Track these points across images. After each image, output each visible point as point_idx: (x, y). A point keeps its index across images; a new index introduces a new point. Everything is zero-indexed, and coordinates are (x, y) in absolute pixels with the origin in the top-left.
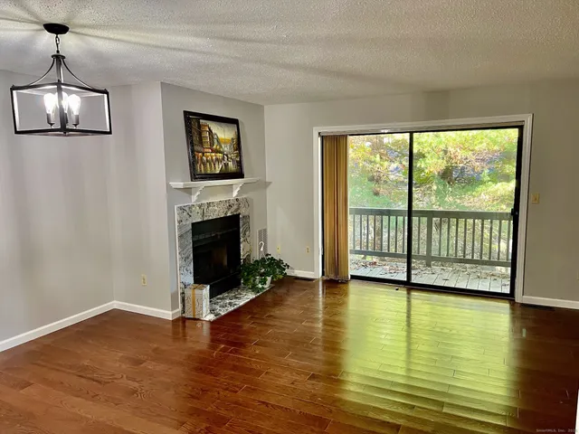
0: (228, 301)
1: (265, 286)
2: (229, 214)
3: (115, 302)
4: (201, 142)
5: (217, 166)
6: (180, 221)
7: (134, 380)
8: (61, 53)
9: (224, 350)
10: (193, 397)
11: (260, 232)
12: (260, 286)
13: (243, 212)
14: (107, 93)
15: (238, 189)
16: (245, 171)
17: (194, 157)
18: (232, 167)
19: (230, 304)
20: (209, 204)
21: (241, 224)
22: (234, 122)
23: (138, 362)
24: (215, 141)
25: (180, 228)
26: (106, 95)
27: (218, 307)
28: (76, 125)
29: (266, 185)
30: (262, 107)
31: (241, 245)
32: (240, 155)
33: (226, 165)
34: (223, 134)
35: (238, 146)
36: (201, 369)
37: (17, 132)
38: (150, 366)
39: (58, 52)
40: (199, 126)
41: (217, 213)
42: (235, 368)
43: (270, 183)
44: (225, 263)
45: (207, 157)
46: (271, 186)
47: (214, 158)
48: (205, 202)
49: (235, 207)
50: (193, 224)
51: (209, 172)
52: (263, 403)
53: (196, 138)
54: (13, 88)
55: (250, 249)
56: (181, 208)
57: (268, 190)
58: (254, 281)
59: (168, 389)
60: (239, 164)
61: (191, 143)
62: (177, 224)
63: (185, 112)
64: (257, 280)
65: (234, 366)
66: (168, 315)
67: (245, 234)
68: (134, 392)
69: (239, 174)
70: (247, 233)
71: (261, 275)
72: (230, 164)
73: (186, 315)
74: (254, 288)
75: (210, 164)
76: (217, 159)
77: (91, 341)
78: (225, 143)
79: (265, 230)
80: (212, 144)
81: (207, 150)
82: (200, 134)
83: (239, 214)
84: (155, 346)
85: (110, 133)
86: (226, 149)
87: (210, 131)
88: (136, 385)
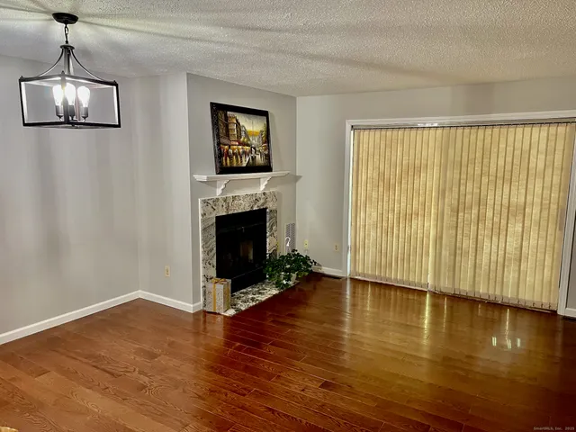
0: (250, 296)
1: (290, 283)
2: (255, 208)
3: (140, 291)
4: (227, 135)
5: (243, 159)
6: (204, 215)
7: (146, 375)
8: (70, 44)
9: (239, 349)
10: (200, 397)
11: (288, 227)
12: (285, 282)
13: (270, 206)
14: (117, 85)
15: (266, 183)
16: (274, 164)
17: (220, 149)
18: (260, 160)
19: (253, 299)
20: (234, 198)
21: (268, 219)
22: (264, 114)
23: (152, 356)
24: (243, 133)
25: (203, 221)
26: (115, 87)
27: (239, 302)
28: (85, 118)
29: (297, 178)
30: (295, 98)
31: (268, 240)
32: (268, 148)
33: (254, 159)
34: (252, 126)
35: (267, 139)
36: (212, 367)
37: (25, 125)
38: (163, 360)
39: (67, 42)
40: (226, 118)
41: (243, 206)
42: (247, 369)
43: (300, 177)
44: (251, 257)
45: (233, 150)
46: (301, 179)
47: (241, 151)
48: (230, 195)
49: (262, 201)
50: (217, 217)
51: (235, 165)
52: (270, 409)
53: (222, 131)
54: (22, 80)
55: (277, 243)
56: (204, 202)
57: (298, 184)
58: (279, 276)
59: (176, 388)
60: (268, 157)
61: (217, 135)
62: (200, 217)
63: (212, 104)
64: (282, 277)
65: (247, 367)
66: (189, 307)
67: (271, 229)
68: (144, 387)
69: (267, 168)
70: (274, 228)
71: (287, 271)
72: (258, 157)
73: (207, 309)
74: (278, 284)
75: (237, 157)
76: (244, 152)
77: (111, 331)
78: (253, 135)
79: (294, 225)
80: (239, 136)
81: (234, 143)
82: (227, 126)
83: (266, 208)
84: (172, 339)
85: (119, 126)
86: (255, 141)
87: (238, 124)
88: (146, 379)
